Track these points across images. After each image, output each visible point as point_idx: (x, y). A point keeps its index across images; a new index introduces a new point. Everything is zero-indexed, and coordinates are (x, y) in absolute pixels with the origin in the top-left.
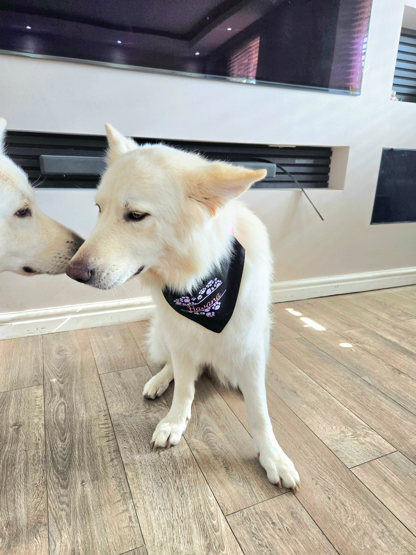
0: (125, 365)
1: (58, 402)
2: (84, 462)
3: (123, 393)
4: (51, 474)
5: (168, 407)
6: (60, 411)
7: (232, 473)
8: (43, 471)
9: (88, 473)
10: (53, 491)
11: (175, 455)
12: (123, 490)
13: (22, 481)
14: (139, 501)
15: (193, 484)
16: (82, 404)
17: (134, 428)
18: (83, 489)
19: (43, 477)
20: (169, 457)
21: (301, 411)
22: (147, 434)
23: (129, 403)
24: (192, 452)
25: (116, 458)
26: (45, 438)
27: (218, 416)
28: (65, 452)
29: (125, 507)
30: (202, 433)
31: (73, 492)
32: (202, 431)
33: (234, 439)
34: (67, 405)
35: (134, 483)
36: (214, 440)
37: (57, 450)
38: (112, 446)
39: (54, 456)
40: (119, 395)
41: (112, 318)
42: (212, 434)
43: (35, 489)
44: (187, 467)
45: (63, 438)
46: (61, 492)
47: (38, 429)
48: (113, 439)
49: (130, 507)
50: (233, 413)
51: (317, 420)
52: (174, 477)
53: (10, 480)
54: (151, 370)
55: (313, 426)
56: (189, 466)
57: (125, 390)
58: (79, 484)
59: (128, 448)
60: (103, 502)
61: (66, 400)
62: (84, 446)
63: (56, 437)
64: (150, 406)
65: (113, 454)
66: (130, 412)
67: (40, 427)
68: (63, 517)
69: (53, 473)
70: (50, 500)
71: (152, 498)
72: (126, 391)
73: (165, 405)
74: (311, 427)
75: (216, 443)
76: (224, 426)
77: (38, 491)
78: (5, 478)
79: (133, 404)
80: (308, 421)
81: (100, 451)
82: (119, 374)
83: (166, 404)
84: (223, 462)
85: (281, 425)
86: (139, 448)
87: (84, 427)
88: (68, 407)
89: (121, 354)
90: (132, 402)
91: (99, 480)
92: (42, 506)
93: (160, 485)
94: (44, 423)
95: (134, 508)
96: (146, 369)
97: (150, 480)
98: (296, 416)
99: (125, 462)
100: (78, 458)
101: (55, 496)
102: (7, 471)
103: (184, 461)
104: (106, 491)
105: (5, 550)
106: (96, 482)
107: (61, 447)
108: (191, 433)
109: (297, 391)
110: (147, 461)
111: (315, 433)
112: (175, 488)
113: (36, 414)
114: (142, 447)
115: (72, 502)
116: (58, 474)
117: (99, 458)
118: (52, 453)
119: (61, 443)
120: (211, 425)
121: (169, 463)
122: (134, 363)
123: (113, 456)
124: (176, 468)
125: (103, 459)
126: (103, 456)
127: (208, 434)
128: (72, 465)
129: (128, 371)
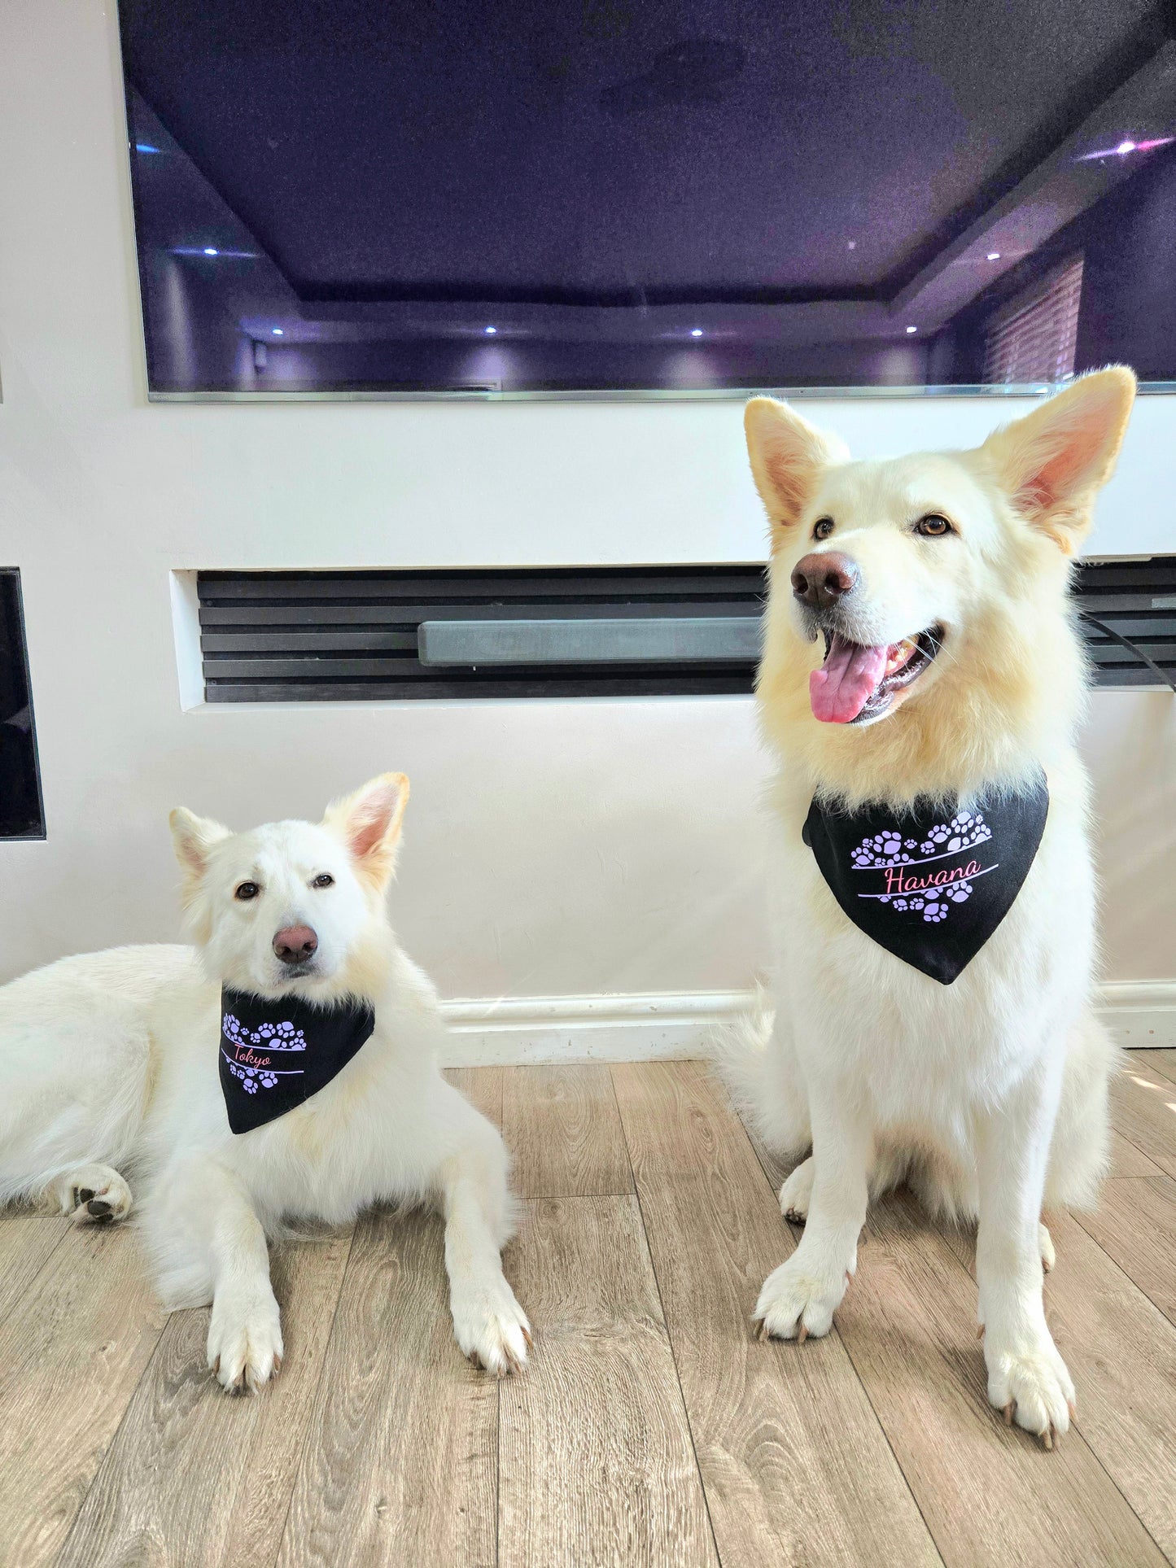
0: (575, 1183)
1: (381, 1258)
2: (400, 1446)
3: (551, 1266)
4: (312, 1459)
5: (665, 1331)
6: (379, 1286)
8: (297, 1443)
9: (400, 1479)
10: (302, 1510)
11: (650, 1487)
12: (479, 1555)
17: (555, 1376)
18: (378, 1525)
20: (631, 1490)
21: (1108, 1434)
22: (585, 1401)
23: (558, 1297)
24: (703, 1489)
25: (484, 1455)
26: (326, 1353)
27: (813, 1390)
28: (360, 1405)
30: (749, 1437)
31: (349, 1526)
32: (752, 1429)
33: (849, 1480)
34: (399, 1273)
35: (513, 1543)
36: (781, 1467)
37: (344, 1393)
38: (482, 1417)
39: (333, 1409)
40: (539, 1269)
41: (570, 1045)
42: (779, 1446)
43: (263, 1491)
44: (677, 1536)
45: (366, 1364)
46: (323, 1517)
47: (316, 1324)
48: (489, 1396)
50: (863, 1392)
51: (1163, 1478)
52: (632, 1557)
53: (215, 1448)
54: (644, 1211)
55: (1144, 1496)
56: (685, 1535)
57: (557, 1257)
58: (372, 1506)
59: (523, 1430)
61: (401, 1258)
62: (412, 1399)
63: (350, 1356)
64: (613, 1318)
65: (479, 1439)
66: (556, 1325)
67: (322, 1319)
69: (316, 1457)
70: (290, 1531)
72: (560, 1259)
73: (658, 1323)
74: (1135, 1500)
75: (787, 1479)
76: (824, 1429)
77: (269, 1497)
78: (206, 1440)
79: (570, 1302)
80: (1130, 1474)
81: (447, 1424)
82: (554, 1207)
83: (664, 1322)
84: (795, 1547)
85: (1023, 1466)
86: (554, 1440)
87: (426, 1344)
88: (401, 1280)
89: (574, 1150)
90: (567, 1296)
91: (424, 1509)
92: (266, 1543)
94: (333, 1311)
96: (630, 1206)
97: (561, 1546)
98: (1086, 1449)
99: (505, 1473)
100: (387, 1430)
101: (305, 1523)
103: (672, 1512)
104: (434, 1547)
106: (414, 1511)
107: (357, 1388)
108: (716, 1430)
109: (1108, 1361)
110: (566, 1486)
111: (1147, 1525)
113: (322, 1282)
114: (562, 1438)
115: (339, 1555)
116: (328, 1462)
117: (440, 1443)
118: (330, 1398)
119: (358, 1376)
120: (782, 1417)
121: (626, 1506)
122: (601, 1182)
123: (478, 1448)
124: (642, 1530)
125: (449, 1448)
126: (451, 1440)
127: (766, 1443)
128: (368, 1446)
129: (578, 1201)
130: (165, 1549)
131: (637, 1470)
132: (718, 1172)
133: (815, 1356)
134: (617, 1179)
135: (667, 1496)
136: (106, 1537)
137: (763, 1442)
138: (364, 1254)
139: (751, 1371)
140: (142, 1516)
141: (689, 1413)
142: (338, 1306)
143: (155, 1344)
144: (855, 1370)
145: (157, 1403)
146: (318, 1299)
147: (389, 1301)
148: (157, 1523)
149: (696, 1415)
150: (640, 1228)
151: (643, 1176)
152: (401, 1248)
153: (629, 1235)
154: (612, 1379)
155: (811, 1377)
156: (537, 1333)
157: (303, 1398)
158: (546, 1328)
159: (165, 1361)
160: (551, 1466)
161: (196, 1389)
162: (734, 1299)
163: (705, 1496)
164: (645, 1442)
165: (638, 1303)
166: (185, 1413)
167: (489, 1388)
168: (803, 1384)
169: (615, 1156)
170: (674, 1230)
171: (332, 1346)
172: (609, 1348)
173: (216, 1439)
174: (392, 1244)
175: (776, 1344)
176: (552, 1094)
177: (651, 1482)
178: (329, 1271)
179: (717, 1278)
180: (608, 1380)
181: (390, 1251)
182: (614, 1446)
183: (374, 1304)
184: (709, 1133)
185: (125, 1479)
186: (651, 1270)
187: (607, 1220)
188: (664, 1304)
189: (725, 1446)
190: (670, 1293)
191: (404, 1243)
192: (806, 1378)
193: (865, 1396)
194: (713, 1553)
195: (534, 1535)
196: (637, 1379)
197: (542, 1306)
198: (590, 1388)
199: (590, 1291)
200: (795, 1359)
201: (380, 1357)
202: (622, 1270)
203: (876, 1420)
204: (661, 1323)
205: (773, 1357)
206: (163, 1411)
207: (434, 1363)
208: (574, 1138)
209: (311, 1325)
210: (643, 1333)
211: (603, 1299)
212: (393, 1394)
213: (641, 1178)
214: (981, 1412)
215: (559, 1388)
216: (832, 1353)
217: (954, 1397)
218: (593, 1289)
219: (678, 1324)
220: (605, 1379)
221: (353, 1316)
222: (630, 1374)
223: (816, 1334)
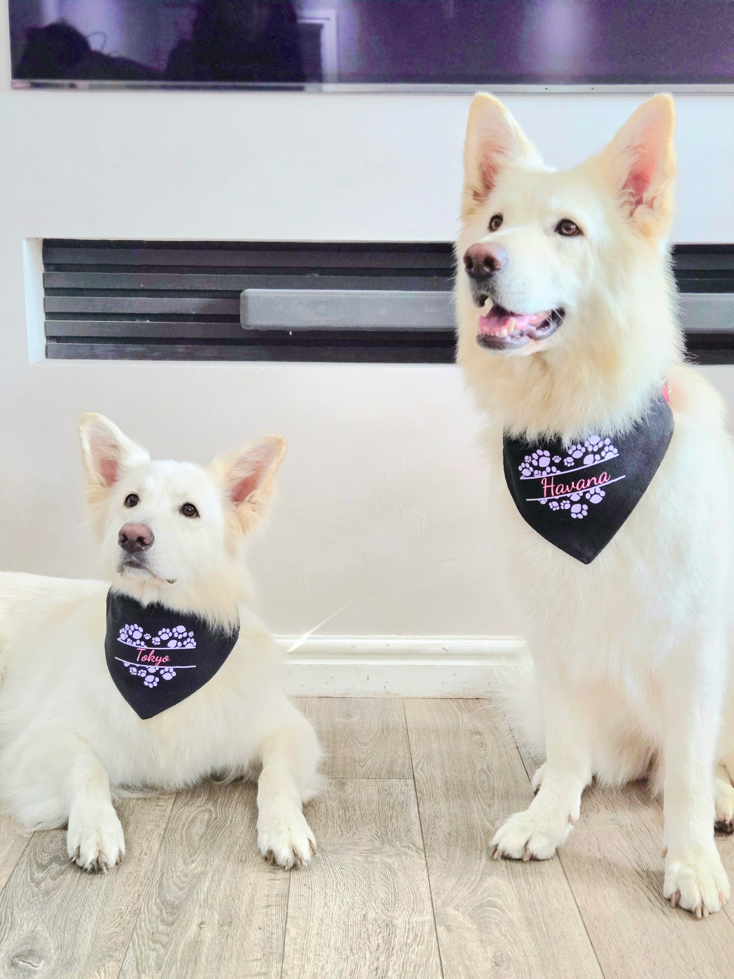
0: (362, 771)
1: (200, 807)
2: (216, 899)
3: (336, 816)
4: (151, 903)
5: (423, 853)
6: (198, 821)
7: (505, 973)
8: (139, 895)
9: (216, 913)
10: (145, 924)
11: (397, 924)
12: (271, 948)
13: (99, 900)
14: (292, 968)
15: (412, 969)
16: (245, 818)
18: (199, 933)
20: (383, 925)
22: (355, 884)
23: (340, 833)
24: (435, 926)
25: (276, 905)
26: (158, 853)
27: (530, 885)
28: (185, 880)
29: (264, 970)
30: (476, 905)
31: (179, 933)
32: (479, 901)
33: (544, 927)
34: (214, 815)
35: (295, 944)
36: (495, 919)
37: (173, 874)
38: (277, 888)
39: (165, 881)
40: (327, 817)
41: (368, 680)
42: (497, 910)
43: (116, 916)
44: (412, 946)
45: (189, 860)
46: (160, 928)
47: (149, 839)
48: (282, 879)
49: (274, 971)
50: (569, 887)
52: (378, 952)
53: (79, 896)
54: (418, 788)
56: (418, 945)
57: (343, 812)
58: (195, 924)
59: (307, 895)
60: (227, 955)
61: (215, 807)
62: (224, 878)
63: (177, 856)
64: (383, 844)
65: (274, 898)
66: (337, 847)
67: (154, 837)
68: (151, 958)
69: (154, 902)
70: (137, 934)
71: (319, 970)
72: (345, 812)
73: (418, 848)
75: (498, 924)
76: (532, 903)
77: (121, 918)
78: (72, 891)
79: (350, 835)
81: (250, 890)
82: (343, 784)
83: (422, 848)
84: (495, 953)
86: (329, 901)
87: (235, 852)
88: (216, 819)
89: (364, 752)
90: (348, 832)
91: (232, 928)
92: (121, 938)
93: (343, 956)
94: (162, 833)
95: (280, 974)
96: (407, 785)
97: (329, 946)
99: (291, 914)
100: (205, 891)
101: (147, 931)
102: (78, 885)
103: (410, 935)
104: (239, 943)
105: (46, 975)
106: (225, 928)
107: (182, 871)
110: (336, 921)
112: (372, 967)
113: (152, 818)
114: (336, 900)
115: (172, 945)
116: (163, 904)
117: (245, 899)
118: (162, 875)
119: (183, 866)
120: (502, 896)
121: (378, 932)
122: (384, 771)
123: (273, 901)
124: (388, 942)
125: (251, 901)
126: (253, 898)
127: (487, 908)
128: (192, 899)
129: (364, 781)
130: (50, 939)
131: (389, 916)
132: (485, 768)
133: (537, 870)
134: (398, 770)
135: (409, 929)
136: (7, 932)
137: (486, 907)
138: (186, 804)
139: (484, 875)
140: (31, 924)
141: (433, 893)
142: (166, 831)
143: (26, 844)
144: (566, 876)
145: (32, 874)
146: (149, 827)
147: (206, 830)
148: (42, 928)
149: (438, 893)
150: (413, 798)
151: (421, 769)
153: (403, 802)
154: (377, 874)
155: (531, 880)
156: (321, 846)
157: (142, 874)
158: (328, 848)
159: (35, 854)
160: (326, 912)
161: (60, 868)
162: (481, 838)
163: (436, 929)
164: (397, 904)
165: (404, 838)
166: (54, 879)
167: (281, 874)
168: (523, 882)
169: (399, 756)
170: (441, 800)
171: (162, 850)
172: (377, 860)
173: (79, 892)
174: (208, 800)
175: (508, 863)
176: (349, 716)
177: (399, 922)
178: (157, 812)
179: (470, 827)
180: (374, 875)
181: (205, 803)
182: (374, 905)
183: (194, 831)
184: (483, 745)
185: (15, 907)
186: (418, 821)
187: (386, 793)
188: (425, 839)
189: (457, 908)
190: (431, 834)
191: (217, 799)
192: (526, 879)
193: (569, 890)
194: (437, 953)
195: (311, 941)
196: (396, 875)
197: (327, 837)
198: (360, 878)
199: (367, 830)
200: (520, 870)
201: (200, 857)
202: (394, 820)
203: (573, 900)
204: (420, 849)
205: (504, 869)
206: (37, 877)
207: (240, 862)
208: (365, 744)
209: (145, 839)
210: (405, 854)
211: (377, 835)
212: (210, 875)
213: (419, 770)
214: (656, 900)
215: (336, 877)
216: (552, 869)
217: (638, 893)
218: (369, 829)
219: (433, 849)
220: (372, 874)
221: (178, 836)
222: (391, 872)
223: (540, 856)
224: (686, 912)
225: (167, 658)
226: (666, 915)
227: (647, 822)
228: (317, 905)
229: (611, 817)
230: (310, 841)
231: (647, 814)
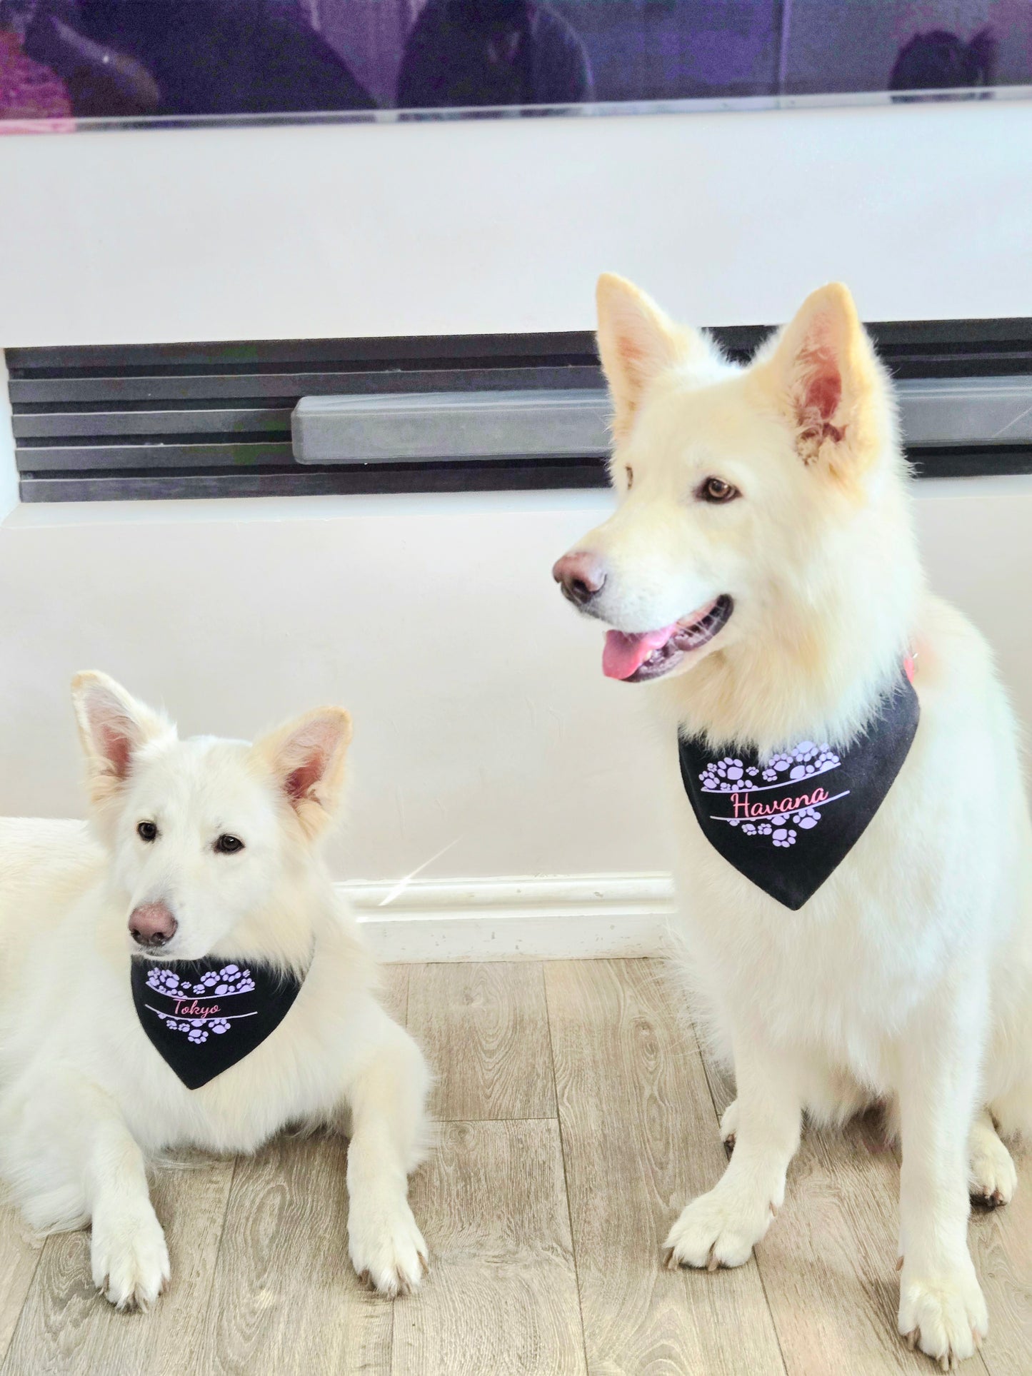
0: (487, 1107)
1: (268, 1183)
2: (294, 1356)
3: (454, 1193)
4: (207, 1365)
5: (572, 1259)
6: (267, 1209)
8: (192, 1352)
16: (330, 1201)
17: (451, 1298)
19: (186, 1369)
22: (481, 1321)
23: (460, 1225)
25: (376, 1365)
26: (214, 1272)
27: (717, 1315)
28: (252, 1320)
30: (644, 1354)
32: (648, 1347)
34: (288, 1197)
37: (235, 1310)
38: (376, 1333)
39: (225, 1323)
40: (441, 1196)
41: (493, 938)
42: (673, 1363)
45: (257, 1283)
47: (202, 1246)
48: (383, 1314)
50: (770, 1317)
53: (111, 1356)
54: (564, 1135)
57: (462, 1184)
59: (417, 1345)
61: (289, 1182)
62: (305, 1316)
63: (240, 1276)
64: (518, 1245)
65: (372, 1351)
66: (456, 1251)
67: (208, 1241)
69: (212, 1364)
72: (465, 1186)
73: (565, 1251)
76: (720, 1347)
78: (101, 1348)
79: (472, 1229)
81: (340, 1338)
82: (463, 1131)
83: (571, 1249)
86: (446, 1354)
87: (319, 1266)
88: (291, 1204)
89: (490, 1068)
90: (470, 1224)
94: (219, 1234)
96: (549, 1130)
100: (280, 1342)
102: (108, 1336)
107: (248, 1304)
113: (205, 1206)
114: (456, 1352)
116: (224, 1368)
117: (332, 1354)
118: (222, 1313)
119: (249, 1295)
120: (681, 1338)
122: (518, 1104)
123: (370, 1358)
125: (342, 1358)
126: (344, 1352)
127: (660, 1360)
128: (262, 1355)
129: (490, 1125)
132: (656, 1094)
133: (727, 1285)
134: (537, 1101)
137: (657, 1359)
138: (249, 1178)
139: (658, 1296)
141: (586, 1333)
142: (223, 1230)
143: (36, 1262)
144: (766, 1297)
145: (47, 1317)
146: (202, 1222)
147: (278, 1225)
149: (593, 1334)
150: (558, 1155)
151: (568, 1099)
152: (290, 1173)
153: (544, 1163)
154: (510, 1302)
155: (718, 1304)
156: (435, 1258)
157: (194, 1313)
158: (444, 1254)
159: (49, 1277)
161: (84, 1304)
162: (651, 1228)
164: (538, 1357)
165: (546, 1232)
166: (76, 1325)
167: (382, 1307)
168: (708, 1309)
169: (538, 1075)
170: (596, 1158)
171: (220, 1267)
172: (510, 1274)
173: (111, 1348)
174: (279, 1169)
175: (688, 1274)
176: (469, 999)
178: (211, 1195)
179: (636, 1208)
180: (506, 1302)
181: (276, 1176)
182: (507, 1359)
183: (262, 1228)
184: (653, 1049)
186: (565, 1199)
187: (521, 1146)
188: (574, 1233)
189: (618, 1362)
190: (583, 1222)
191: (292, 1167)
192: (712, 1304)
193: (770, 1321)
196: (536, 1303)
197: (441, 1233)
198: (487, 1310)
199: (495, 1218)
200: (704, 1287)
201: (271, 1277)
202: (532, 1197)
203: (776, 1342)
204: (569, 1252)
205: (682, 1286)
206: (55, 1322)
207: (326, 1284)
208: (491, 1053)
209: (196, 1247)
210: (548, 1261)
211: (509, 1227)
212: (285, 1311)
213: (565, 1100)
214: (888, 1338)
215: (455, 1309)
216: (746, 1282)
217: (863, 1324)
218: (499, 1217)
219: (586, 1252)
220: (503, 1302)
221: (240, 1239)
222: (530, 1298)
223: (731, 1263)
224: (928, 1359)
225: (216, 1009)
226: (901, 1366)
227: (877, 1190)
228: (431, 1362)
229: (827, 1181)
230: (419, 1254)
231: (877, 1173)
